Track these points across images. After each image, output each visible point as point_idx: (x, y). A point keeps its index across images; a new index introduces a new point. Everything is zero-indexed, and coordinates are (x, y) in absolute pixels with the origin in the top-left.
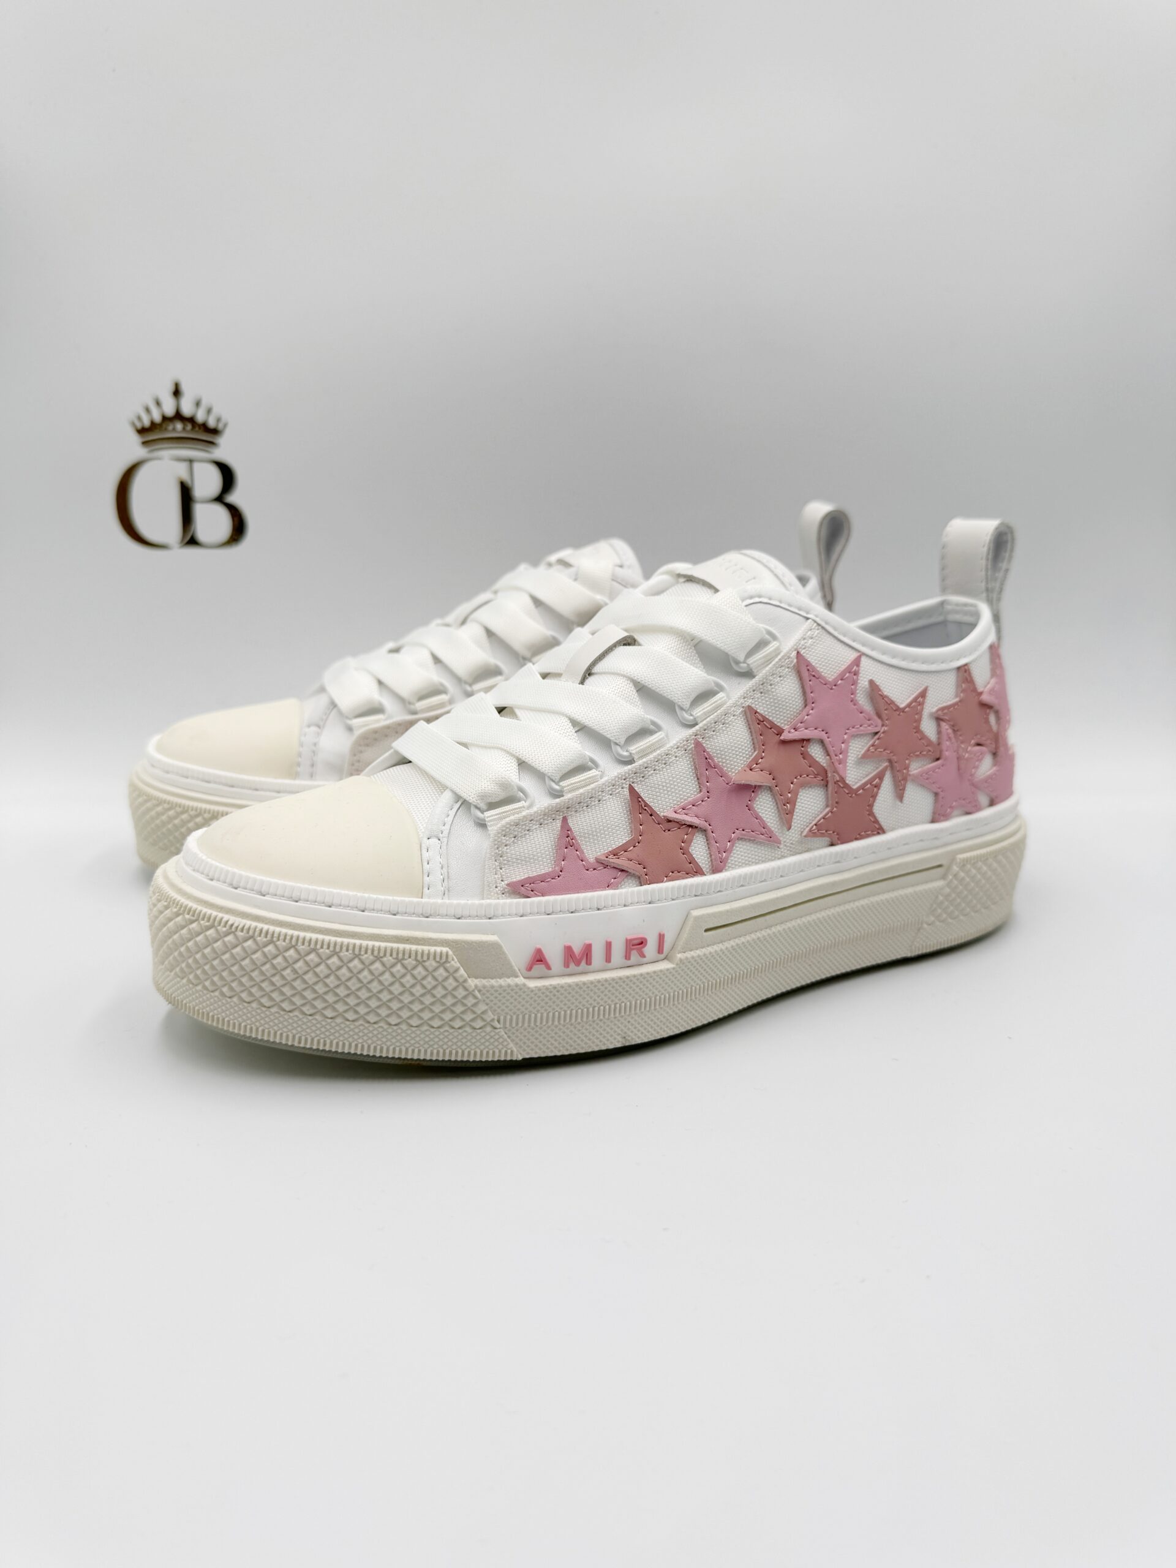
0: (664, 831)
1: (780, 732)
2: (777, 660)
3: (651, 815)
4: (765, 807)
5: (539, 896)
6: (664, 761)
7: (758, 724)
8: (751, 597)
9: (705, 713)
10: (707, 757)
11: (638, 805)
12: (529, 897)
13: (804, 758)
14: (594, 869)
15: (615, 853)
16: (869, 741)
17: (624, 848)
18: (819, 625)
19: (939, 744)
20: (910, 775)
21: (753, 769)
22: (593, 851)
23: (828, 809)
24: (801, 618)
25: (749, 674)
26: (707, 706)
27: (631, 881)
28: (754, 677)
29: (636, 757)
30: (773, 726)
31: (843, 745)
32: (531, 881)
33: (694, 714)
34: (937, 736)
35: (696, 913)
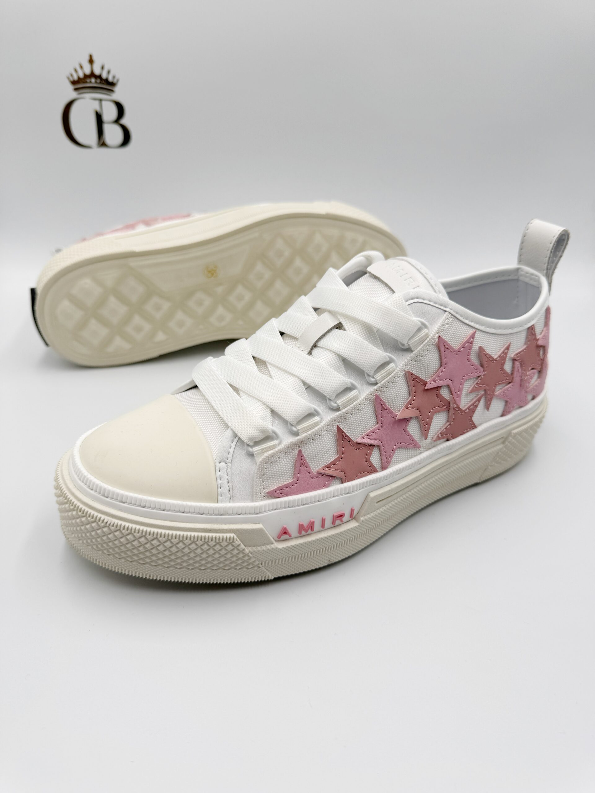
0: (356, 450)
1: (425, 384)
2: (426, 341)
3: (349, 442)
4: (413, 429)
5: (285, 496)
6: (357, 409)
7: (413, 380)
8: (412, 299)
9: (382, 378)
10: (382, 404)
11: (341, 436)
12: (279, 498)
13: (437, 397)
14: (316, 477)
15: (328, 467)
16: (475, 381)
17: (334, 463)
18: (452, 315)
19: (512, 374)
20: (494, 395)
21: (408, 408)
22: (316, 467)
23: (448, 423)
24: (442, 311)
25: (409, 350)
26: (383, 372)
27: (337, 481)
28: (412, 351)
29: (341, 407)
30: (421, 380)
31: (460, 386)
32: (281, 488)
33: (376, 378)
34: (512, 369)
35: (372, 495)
